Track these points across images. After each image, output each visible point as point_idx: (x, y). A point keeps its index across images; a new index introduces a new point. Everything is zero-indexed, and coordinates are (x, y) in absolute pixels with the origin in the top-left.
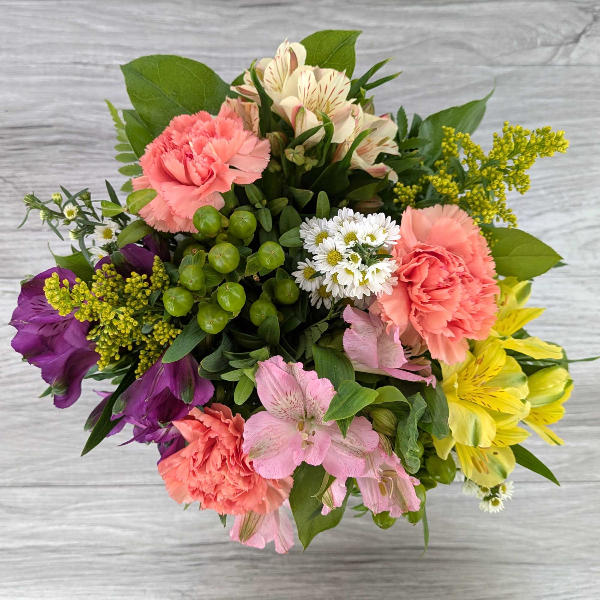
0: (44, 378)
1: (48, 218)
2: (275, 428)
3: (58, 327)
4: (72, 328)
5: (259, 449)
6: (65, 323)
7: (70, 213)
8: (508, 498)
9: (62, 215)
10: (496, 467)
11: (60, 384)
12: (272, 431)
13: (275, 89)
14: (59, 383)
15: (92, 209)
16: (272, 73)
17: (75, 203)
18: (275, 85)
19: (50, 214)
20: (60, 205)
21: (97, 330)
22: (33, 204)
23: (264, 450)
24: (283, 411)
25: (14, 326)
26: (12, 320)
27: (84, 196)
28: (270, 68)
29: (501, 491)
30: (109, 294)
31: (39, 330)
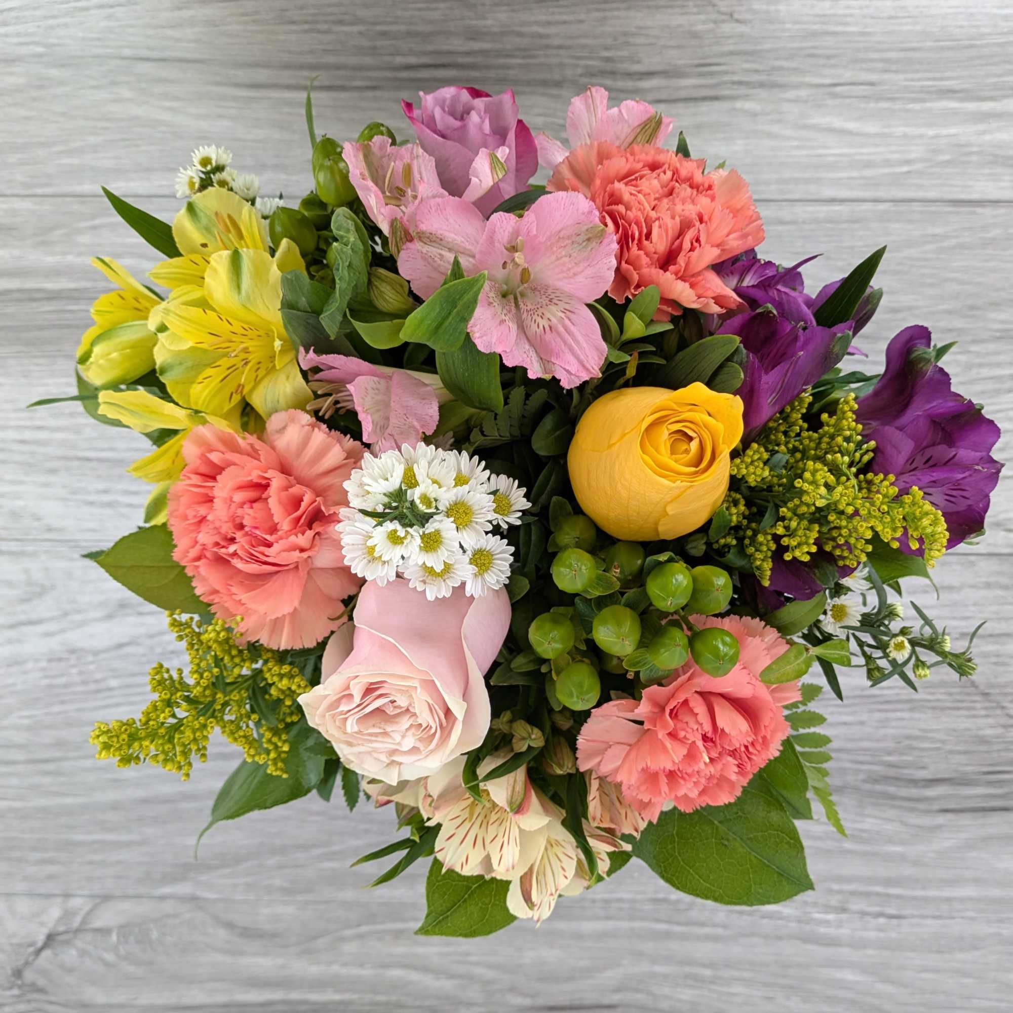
0: (947, 375)
1: (936, 638)
2: (565, 275)
3: (924, 461)
4: (900, 459)
5: (588, 240)
6: (914, 465)
7: (900, 646)
8: (185, 169)
9: (914, 643)
10: (204, 220)
11: (921, 364)
12: (569, 269)
13: (558, 843)
14: (921, 368)
15: (864, 654)
16: (563, 869)
17: (893, 663)
18: (558, 850)
19: (933, 644)
20: (917, 659)
22: (962, 661)
23: (579, 239)
24: (555, 301)
25: (996, 462)
26: (999, 472)
27: (877, 674)
28: (566, 878)
29: (197, 181)
31: (955, 456)
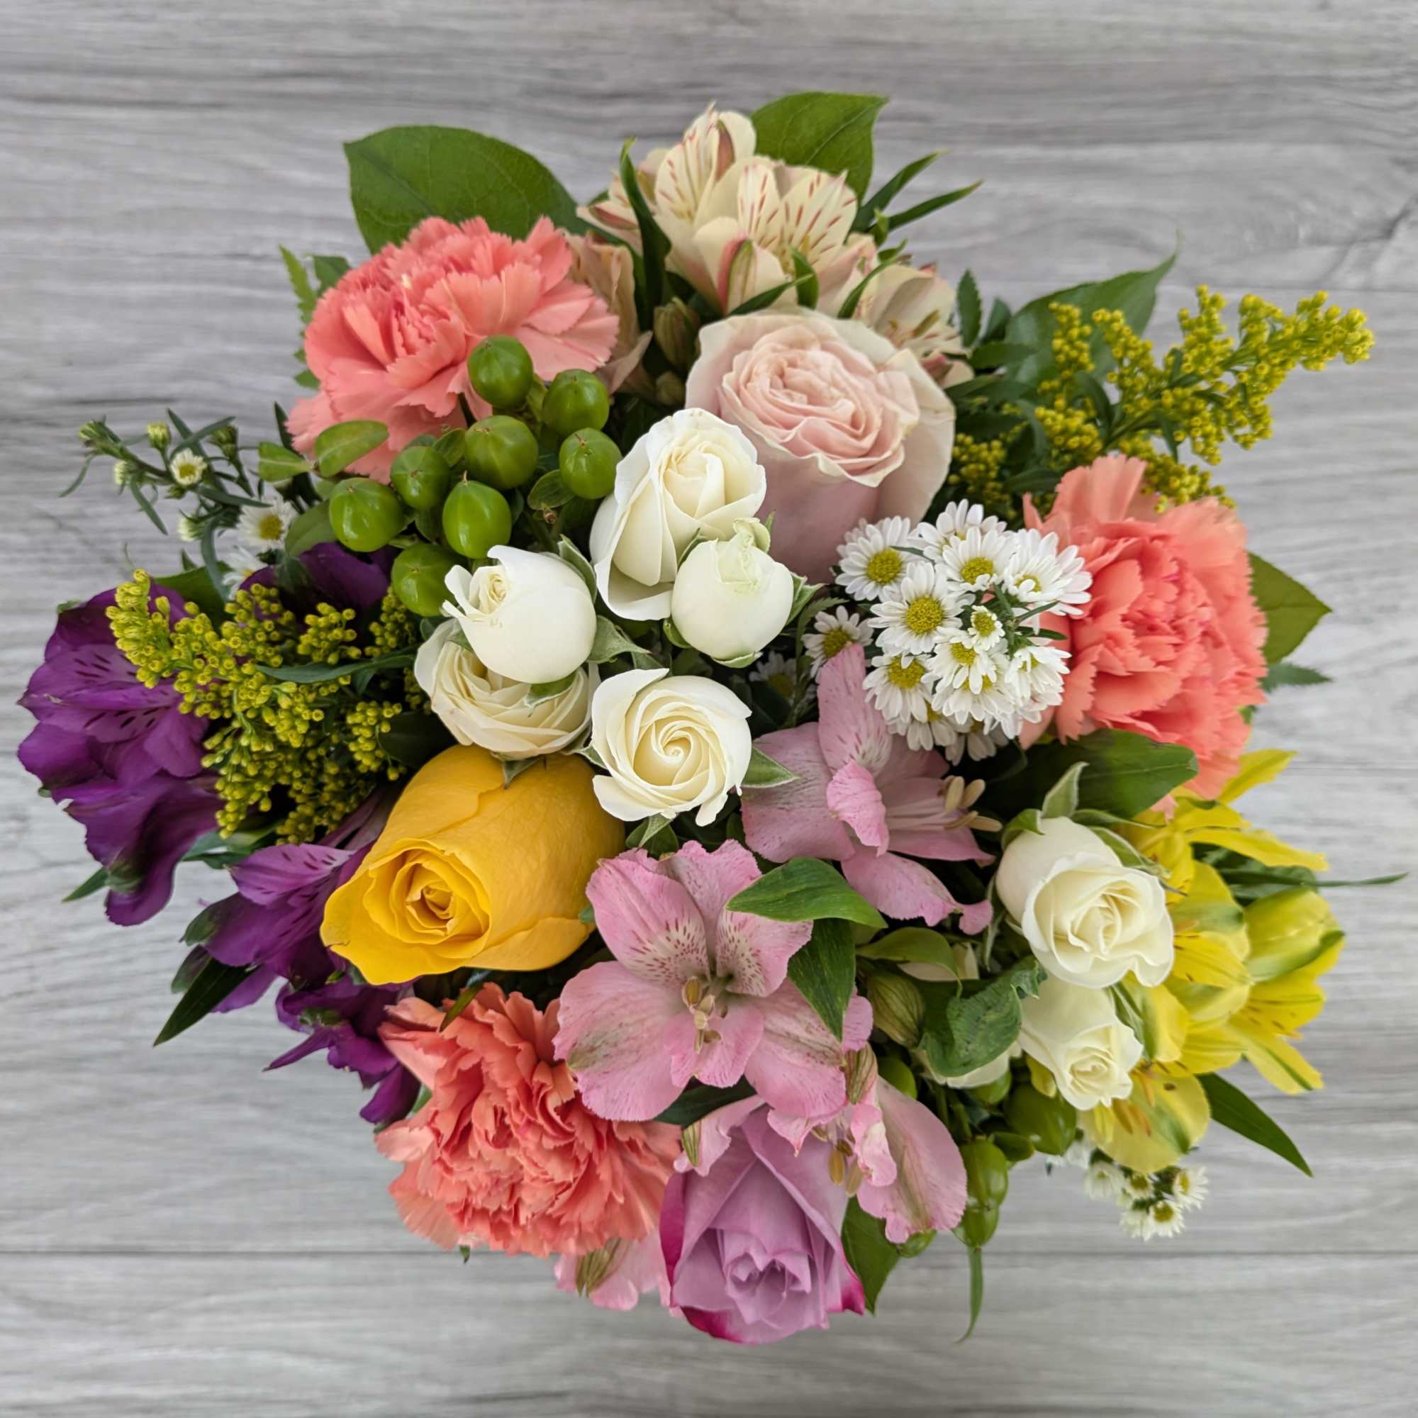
0: (90, 849)
1: (133, 481)
2: (633, 998)
3: (134, 722)
4: (166, 727)
5: (592, 1049)
6: (149, 717)
7: (187, 470)
8: (1194, 1207)
9: (167, 476)
10: (1165, 1126)
11: (125, 868)
12: (625, 1006)
13: (680, 215)
14: (126, 863)
15: (239, 466)
16: (674, 176)
17: (197, 451)
18: (680, 205)
19: (139, 471)
20: (163, 451)
21: (225, 738)
22: (99, 443)
23: (605, 1050)
24: (657, 964)
25: (30, 708)
26: (27, 694)
27: (223, 435)
28: (670, 163)
29: (1177, 1187)
30: (260, 650)
31: (88, 724)
